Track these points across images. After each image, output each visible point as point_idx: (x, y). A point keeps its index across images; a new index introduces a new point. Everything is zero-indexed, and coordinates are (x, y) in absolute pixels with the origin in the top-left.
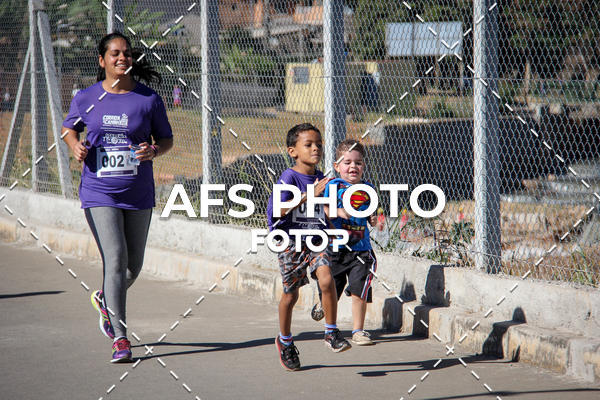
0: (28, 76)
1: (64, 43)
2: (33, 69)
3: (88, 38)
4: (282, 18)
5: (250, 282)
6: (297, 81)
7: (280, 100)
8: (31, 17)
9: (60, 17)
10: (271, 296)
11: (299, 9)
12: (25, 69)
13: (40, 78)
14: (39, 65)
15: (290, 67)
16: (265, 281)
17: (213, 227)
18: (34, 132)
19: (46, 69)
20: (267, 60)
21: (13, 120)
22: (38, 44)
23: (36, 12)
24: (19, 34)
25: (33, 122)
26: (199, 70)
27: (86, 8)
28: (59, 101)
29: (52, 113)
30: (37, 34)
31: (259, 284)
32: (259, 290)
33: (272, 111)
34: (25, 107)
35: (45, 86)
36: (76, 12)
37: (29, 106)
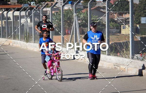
0: (73, 28)
1: (79, 22)
2: (74, 27)
3: (84, 21)
4: (120, 17)
5: (115, 66)
6: (123, 28)
7: (120, 32)
8: (74, 17)
9: (79, 17)
10: (119, 69)
11: (124, 15)
12: (73, 27)
13: (76, 28)
14: (76, 26)
15: (122, 26)
16: (118, 66)
17: (108, 56)
18: (74, 38)
19: (77, 27)
20: (118, 25)
21: (71, 36)
22: (75, 22)
23: (75, 16)
24: (71, 20)
25: (74, 36)
26: (106, 26)
27: (83, 15)
28: (79, 32)
29: (78, 35)
30: (75, 20)
31: (117, 67)
32: (117, 68)
33: (118, 34)
34: (73, 34)
35: (76, 30)
36: (82, 16)
37: (73, 33)
